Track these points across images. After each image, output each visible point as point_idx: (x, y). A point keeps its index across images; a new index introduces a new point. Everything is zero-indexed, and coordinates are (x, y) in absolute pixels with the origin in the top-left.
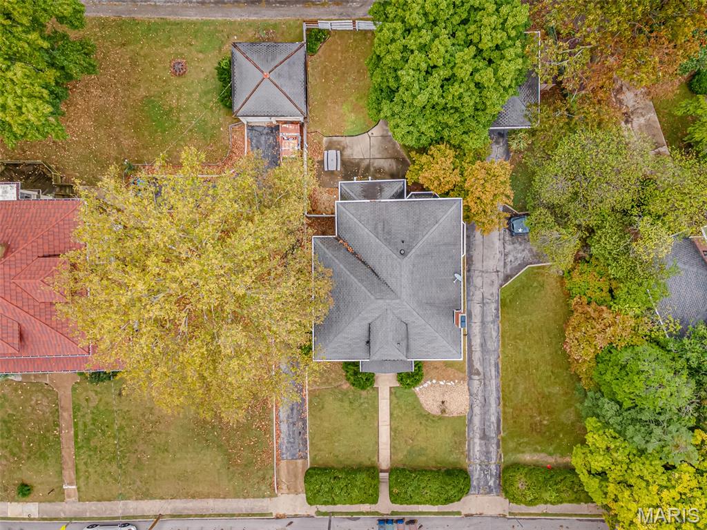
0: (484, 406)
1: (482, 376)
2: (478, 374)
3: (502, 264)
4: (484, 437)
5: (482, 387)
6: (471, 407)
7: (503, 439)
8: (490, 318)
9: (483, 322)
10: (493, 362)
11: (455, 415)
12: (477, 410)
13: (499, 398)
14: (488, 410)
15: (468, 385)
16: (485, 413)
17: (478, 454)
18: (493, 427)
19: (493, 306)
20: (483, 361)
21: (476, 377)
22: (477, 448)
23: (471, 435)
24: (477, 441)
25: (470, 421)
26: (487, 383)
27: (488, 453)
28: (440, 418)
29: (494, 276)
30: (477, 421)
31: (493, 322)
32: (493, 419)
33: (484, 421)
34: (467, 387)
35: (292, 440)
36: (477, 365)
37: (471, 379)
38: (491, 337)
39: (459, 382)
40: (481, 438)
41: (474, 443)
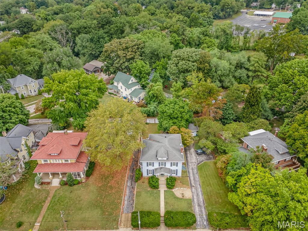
0: (197, 196)
1: (195, 187)
2: (194, 187)
3: (197, 161)
4: (199, 205)
5: (196, 190)
6: (193, 196)
7: (206, 206)
8: (195, 173)
9: (193, 174)
10: (198, 184)
11: (187, 198)
12: (195, 197)
13: (202, 194)
14: (199, 197)
15: (191, 189)
17: (198, 211)
18: (202, 203)
19: (196, 170)
20: (195, 183)
21: (193, 188)
23: (194, 205)
25: (193, 200)
26: (197, 189)
27: (201, 211)
28: (182, 199)
29: (195, 163)
30: (195, 200)
31: (197, 174)
32: (202, 200)
33: (198, 200)
35: (128, 207)
36: (193, 184)
38: (196, 177)
39: (188, 188)
40: (198, 206)
41: (196, 208)
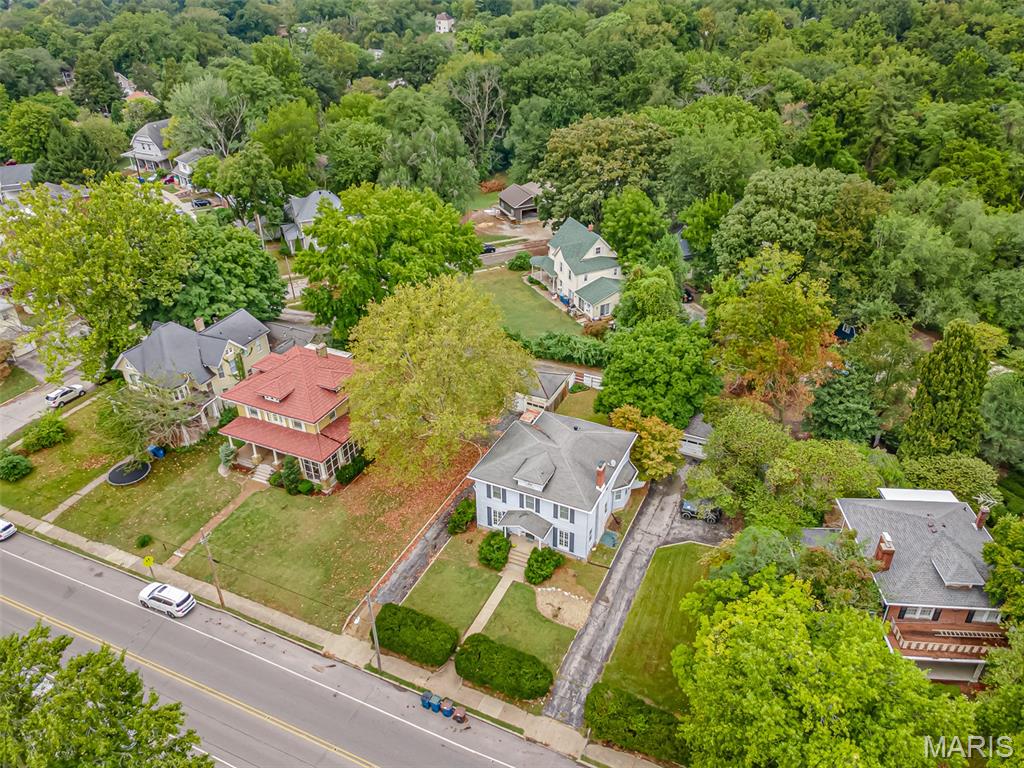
0: (601, 630)
1: (609, 605)
2: (607, 601)
3: (666, 533)
4: (588, 657)
5: (605, 613)
6: (586, 626)
7: (608, 667)
8: (637, 565)
9: (630, 565)
10: (626, 597)
11: (566, 624)
12: (591, 630)
13: (619, 629)
14: (604, 635)
15: (592, 606)
16: (598, 637)
17: (573, 671)
18: (602, 653)
19: (645, 558)
20: (616, 593)
21: (604, 603)
22: (575, 664)
23: (574, 650)
24: (578, 657)
25: (580, 637)
26: (613, 611)
27: (584, 674)
28: (547, 620)
29: (655, 538)
30: (586, 640)
31: (641, 568)
32: (606, 645)
33: (594, 642)
34: (590, 606)
35: (393, 589)
36: (609, 594)
37: (597, 602)
38: (634, 578)
39: (584, 600)
40: (584, 657)
41: (574, 659)
